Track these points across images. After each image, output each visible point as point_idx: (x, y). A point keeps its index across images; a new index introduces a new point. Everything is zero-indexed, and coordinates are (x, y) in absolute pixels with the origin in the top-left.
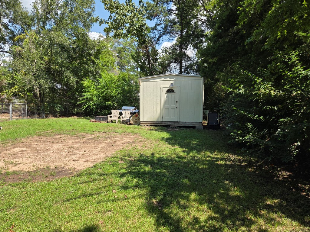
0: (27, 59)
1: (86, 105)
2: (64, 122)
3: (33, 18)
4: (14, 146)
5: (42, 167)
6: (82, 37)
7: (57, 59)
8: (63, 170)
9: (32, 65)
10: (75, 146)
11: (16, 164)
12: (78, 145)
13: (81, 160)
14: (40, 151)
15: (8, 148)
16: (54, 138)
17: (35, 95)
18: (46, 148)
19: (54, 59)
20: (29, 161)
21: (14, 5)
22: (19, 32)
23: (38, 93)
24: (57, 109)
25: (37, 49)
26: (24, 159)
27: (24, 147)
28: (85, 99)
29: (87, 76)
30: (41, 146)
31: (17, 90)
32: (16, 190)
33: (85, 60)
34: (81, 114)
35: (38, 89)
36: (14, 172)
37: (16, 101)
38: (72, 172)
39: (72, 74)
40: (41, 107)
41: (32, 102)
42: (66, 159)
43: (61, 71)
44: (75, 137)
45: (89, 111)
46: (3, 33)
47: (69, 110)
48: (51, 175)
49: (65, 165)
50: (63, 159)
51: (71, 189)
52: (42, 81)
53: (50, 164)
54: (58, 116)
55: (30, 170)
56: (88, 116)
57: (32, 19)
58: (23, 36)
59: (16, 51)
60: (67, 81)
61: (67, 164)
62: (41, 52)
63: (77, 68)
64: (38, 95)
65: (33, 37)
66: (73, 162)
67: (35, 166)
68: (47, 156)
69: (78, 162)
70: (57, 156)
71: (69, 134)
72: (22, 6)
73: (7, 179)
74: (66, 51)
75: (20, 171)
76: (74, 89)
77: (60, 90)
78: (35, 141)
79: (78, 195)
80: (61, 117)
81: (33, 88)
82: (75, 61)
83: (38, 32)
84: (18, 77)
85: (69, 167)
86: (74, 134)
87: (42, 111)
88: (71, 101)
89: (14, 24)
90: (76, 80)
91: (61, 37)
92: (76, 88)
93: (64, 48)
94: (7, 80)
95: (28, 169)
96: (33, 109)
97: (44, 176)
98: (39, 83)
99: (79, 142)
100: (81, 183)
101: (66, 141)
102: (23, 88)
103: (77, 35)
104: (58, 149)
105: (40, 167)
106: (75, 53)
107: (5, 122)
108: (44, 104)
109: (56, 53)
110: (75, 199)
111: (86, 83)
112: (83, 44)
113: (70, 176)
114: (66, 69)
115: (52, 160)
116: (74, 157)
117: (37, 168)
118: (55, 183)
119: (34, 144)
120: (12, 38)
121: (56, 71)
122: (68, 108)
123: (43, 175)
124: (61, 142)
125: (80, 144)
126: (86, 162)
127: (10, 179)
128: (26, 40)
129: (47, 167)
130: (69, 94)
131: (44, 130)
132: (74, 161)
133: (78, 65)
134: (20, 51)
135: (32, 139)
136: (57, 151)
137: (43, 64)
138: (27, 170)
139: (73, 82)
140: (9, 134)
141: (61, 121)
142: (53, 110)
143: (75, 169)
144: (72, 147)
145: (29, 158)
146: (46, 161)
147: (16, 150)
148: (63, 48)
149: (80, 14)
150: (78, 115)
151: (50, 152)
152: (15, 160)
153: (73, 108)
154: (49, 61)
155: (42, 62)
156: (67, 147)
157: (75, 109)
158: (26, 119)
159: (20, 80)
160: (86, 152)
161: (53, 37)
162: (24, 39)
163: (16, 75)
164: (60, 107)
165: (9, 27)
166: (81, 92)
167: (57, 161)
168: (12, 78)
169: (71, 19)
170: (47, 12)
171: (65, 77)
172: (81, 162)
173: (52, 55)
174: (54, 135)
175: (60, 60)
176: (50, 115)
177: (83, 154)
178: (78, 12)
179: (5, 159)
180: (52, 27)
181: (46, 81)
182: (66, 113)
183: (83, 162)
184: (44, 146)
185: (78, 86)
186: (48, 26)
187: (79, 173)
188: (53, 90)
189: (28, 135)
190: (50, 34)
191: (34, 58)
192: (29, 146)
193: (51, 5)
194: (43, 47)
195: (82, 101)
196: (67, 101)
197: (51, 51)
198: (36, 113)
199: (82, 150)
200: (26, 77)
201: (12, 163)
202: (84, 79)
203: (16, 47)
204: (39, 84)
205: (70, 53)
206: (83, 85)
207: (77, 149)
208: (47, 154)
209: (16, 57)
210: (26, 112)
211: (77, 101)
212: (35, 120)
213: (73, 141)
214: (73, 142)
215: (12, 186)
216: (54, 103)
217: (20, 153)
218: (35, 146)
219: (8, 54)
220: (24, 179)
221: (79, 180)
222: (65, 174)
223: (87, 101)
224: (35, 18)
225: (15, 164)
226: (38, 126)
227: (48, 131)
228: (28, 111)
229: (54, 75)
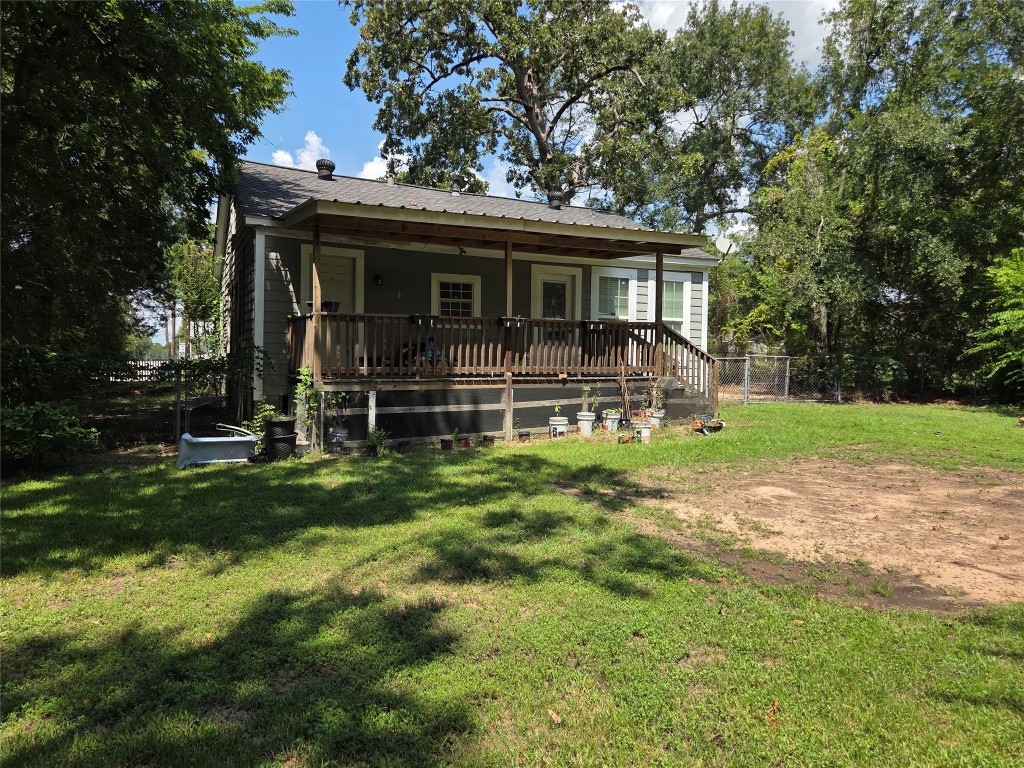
0: (799, 221)
1: (1002, 359)
2: (912, 421)
3: (824, 88)
4: (757, 479)
5: (843, 558)
6: (1002, 101)
7: (895, 202)
8: (918, 588)
9: (812, 236)
10: (961, 510)
11: (768, 534)
12: (969, 509)
13: (985, 567)
14: (834, 505)
15: (743, 482)
16: (876, 473)
17: (813, 330)
18: (849, 502)
19: (882, 205)
20: (802, 532)
21: (770, 68)
22: (778, 144)
23: (824, 322)
24: (884, 374)
25: (829, 180)
26: (788, 523)
27: (785, 487)
28: (996, 337)
29: (1014, 246)
30: (837, 492)
31: (764, 316)
32: (773, 606)
33: (1006, 183)
34: (978, 394)
35: (823, 310)
36: (763, 552)
37: (760, 349)
38: (951, 604)
39: (950, 246)
40: (831, 366)
41: (803, 352)
42: (927, 550)
43: (906, 240)
44: (957, 479)
45: (1015, 383)
46: (737, 159)
47: (927, 379)
48: (876, 592)
49: (924, 572)
50: (914, 549)
51: (950, 661)
52: (838, 284)
53: (869, 557)
54: (886, 397)
55: (807, 559)
56: (1007, 403)
57: (820, 92)
58: (790, 152)
59: (767, 203)
60: (927, 275)
61: (931, 571)
62: (841, 189)
63: (973, 220)
64: (824, 329)
65: (820, 148)
66: (952, 566)
67: (822, 551)
68: (858, 527)
69: (976, 571)
70: (892, 534)
71: (932, 466)
72: (793, 61)
73: (747, 569)
74: (928, 166)
75: (780, 556)
76: (955, 302)
77: (897, 306)
78: (816, 473)
79: (985, 692)
80: (897, 402)
81: (808, 306)
82: (966, 195)
83: (834, 129)
84: (769, 278)
85: (940, 582)
86: (951, 466)
87: (833, 379)
88: (940, 344)
89: (768, 123)
90: (966, 265)
91: (916, 123)
92: (962, 297)
93: (922, 158)
94: (739, 288)
95: (800, 553)
96: (807, 372)
97: (854, 588)
98: (829, 289)
99: (974, 500)
100: (996, 654)
101: (922, 489)
102: (780, 308)
103: (980, 97)
104: (895, 512)
105: (836, 556)
106: (965, 168)
107: (732, 408)
108: (839, 359)
109: (894, 183)
110: (975, 702)
111: (1007, 274)
112: (1004, 127)
113: (946, 613)
114: (924, 233)
115: (874, 542)
116: (959, 553)
117: (826, 556)
118: (891, 621)
119: (816, 483)
120: (757, 168)
121: (888, 244)
122: (926, 372)
123: (848, 583)
124: (903, 489)
125: (978, 508)
126: (1011, 581)
127: (754, 569)
128: (797, 162)
129: (861, 564)
130: (933, 321)
131: (840, 440)
132: (956, 563)
133: (975, 208)
134: (779, 200)
135: (805, 466)
136: (888, 517)
137: (846, 228)
138: (798, 558)
139: (951, 274)
140: (743, 443)
141: (899, 415)
142: (871, 378)
143: (963, 594)
144: (945, 513)
145: (802, 522)
146: (856, 542)
147: (765, 492)
148: (919, 157)
149: (999, 14)
150: (966, 397)
151: (865, 516)
152: (763, 519)
153: (947, 370)
154: (865, 213)
155: (842, 221)
156: (928, 508)
157: (954, 375)
158: (785, 403)
159: (774, 285)
160: (1006, 543)
161: (888, 131)
162: (792, 161)
163: (763, 273)
164: (895, 367)
165: (754, 138)
166: (983, 311)
167: (894, 551)
168: (754, 283)
169: (957, 49)
170: (869, 55)
171: (921, 261)
172: (986, 575)
173: (877, 191)
174: (877, 461)
175: (905, 204)
176: (859, 394)
177: (994, 547)
178: (991, 13)
179: (739, 512)
180: (885, 96)
181: (852, 282)
182: (917, 389)
183: (996, 577)
184: (845, 493)
185: (971, 288)
186: (870, 100)
187: (982, 613)
188: (873, 310)
189: (794, 450)
190: (876, 123)
191: (820, 212)
192: (798, 486)
193: (885, 25)
194: (848, 172)
195: (987, 345)
196: (923, 346)
197: (876, 178)
198: (816, 385)
199: (989, 530)
200: (793, 277)
201: (756, 528)
202: (996, 260)
203: (767, 189)
204: (830, 294)
205: (946, 170)
206: (992, 282)
207: (965, 522)
208: (855, 520)
209: (767, 219)
210: (787, 380)
211: (962, 342)
212: (812, 408)
213: (951, 491)
214: (949, 496)
215: (762, 592)
216: (875, 353)
217: (775, 501)
218: (817, 488)
219: (746, 216)
220: (793, 581)
221: (983, 637)
222: (925, 602)
223: (1008, 346)
224: (829, 86)
225: (764, 531)
226: (823, 426)
227: (853, 447)
228: (791, 379)
229: (878, 258)
